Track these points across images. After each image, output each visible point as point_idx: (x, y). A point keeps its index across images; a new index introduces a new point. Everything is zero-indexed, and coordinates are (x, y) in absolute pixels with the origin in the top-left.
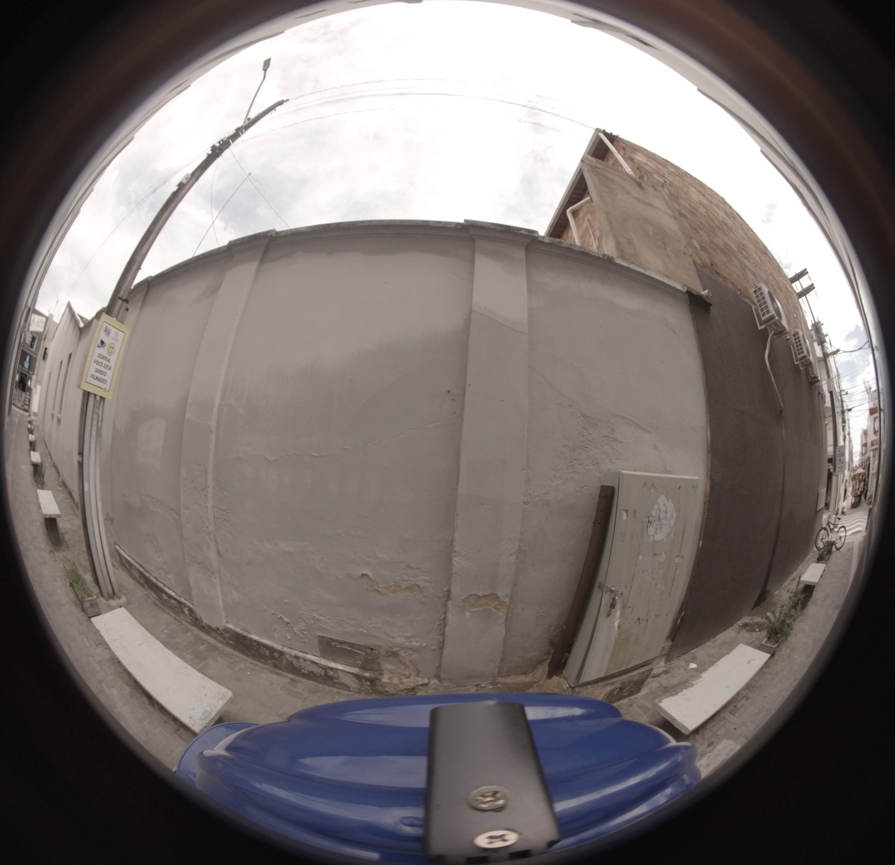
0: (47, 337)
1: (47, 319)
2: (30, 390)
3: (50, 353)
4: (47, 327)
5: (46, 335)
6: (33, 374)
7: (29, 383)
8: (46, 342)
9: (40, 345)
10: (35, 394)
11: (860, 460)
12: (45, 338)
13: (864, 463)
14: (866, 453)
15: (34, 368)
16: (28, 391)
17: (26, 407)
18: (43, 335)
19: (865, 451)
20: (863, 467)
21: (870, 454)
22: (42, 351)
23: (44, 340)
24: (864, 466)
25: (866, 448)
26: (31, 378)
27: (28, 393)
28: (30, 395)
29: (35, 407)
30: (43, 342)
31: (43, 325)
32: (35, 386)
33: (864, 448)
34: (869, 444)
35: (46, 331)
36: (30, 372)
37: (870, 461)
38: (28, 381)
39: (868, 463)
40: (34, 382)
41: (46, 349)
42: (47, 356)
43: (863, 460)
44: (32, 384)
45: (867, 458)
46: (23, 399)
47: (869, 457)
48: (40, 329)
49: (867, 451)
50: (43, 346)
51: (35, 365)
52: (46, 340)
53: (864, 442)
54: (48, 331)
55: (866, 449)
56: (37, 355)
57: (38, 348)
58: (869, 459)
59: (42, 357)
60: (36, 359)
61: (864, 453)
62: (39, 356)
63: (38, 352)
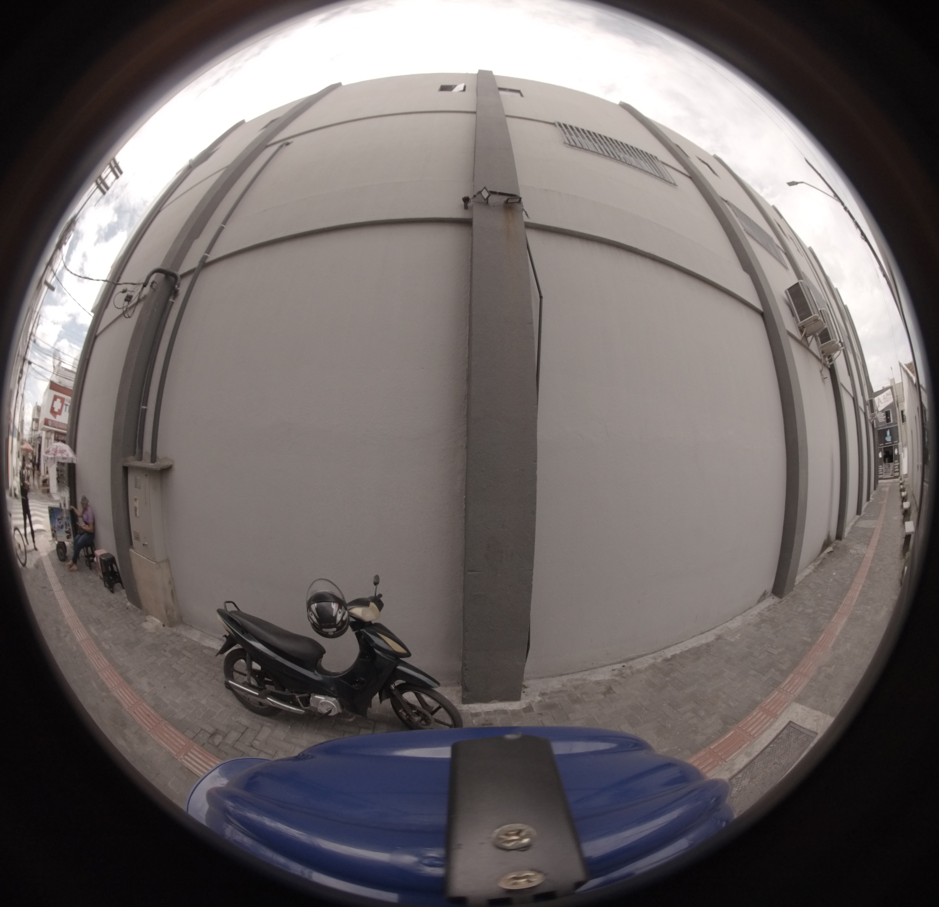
0: (899, 402)
1: (891, 388)
2: (898, 457)
3: (906, 413)
4: (895, 395)
5: (897, 401)
6: (898, 442)
7: (896, 452)
8: (900, 407)
9: (896, 414)
10: (904, 457)
11: (29, 434)
12: (898, 404)
13: (34, 441)
14: (36, 430)
15: (898, 436)
16: (896, 460)
17: (897, 474)
18: (895, 404)
19: (35, 427)
20: (32, 444)
21: (42, 433)
22: (900, 417)
23: (898, 406)
24: (34, 443)
25: (37, 424)
26: (897, 447)
27: (896, 461)
28: (899, 462)
29: (905, 470)
30: (897, 409)
31: (891, 396)
32: (903, 451)
33: (34, 423)
34: (41, 420)
35: (896, 398)
36: (895, 442)
37: (41, 442)
38: (894, 450)
39: (38, 442)
40: (900, 448)
41: (902, 412)
42: (905, 417)
43: (33, 436)
44: (900, 450)
45: (37, 437)
46: (891, 469)
47: (40, 436)
48: (891, 401)
49: (38, 428)
50: (899, 411)
51: (898, 433)
52: (899, 404)
53: (36, 417)
54: (897, 396)
55: (37, 426)
56: (897, 423)
57: (895, 417)
58: (40, 439)
59: (901, 422)
60: (897, 427)
61: (34, 428)
62: (899, 423)
63: (897, 420)
